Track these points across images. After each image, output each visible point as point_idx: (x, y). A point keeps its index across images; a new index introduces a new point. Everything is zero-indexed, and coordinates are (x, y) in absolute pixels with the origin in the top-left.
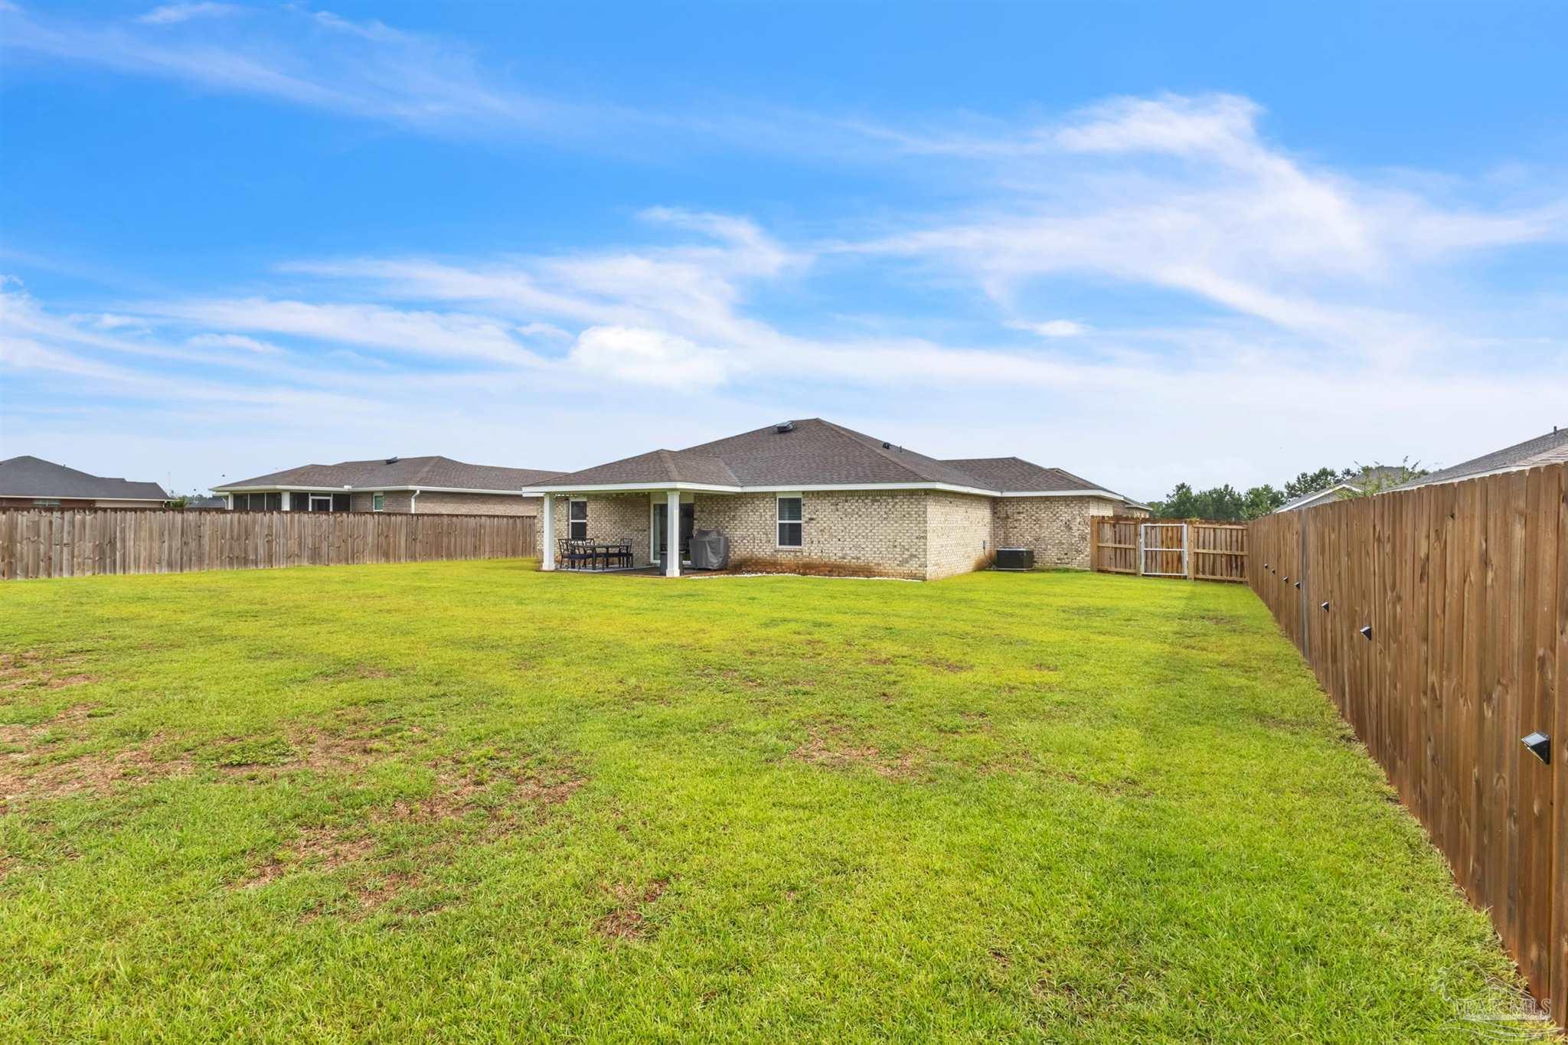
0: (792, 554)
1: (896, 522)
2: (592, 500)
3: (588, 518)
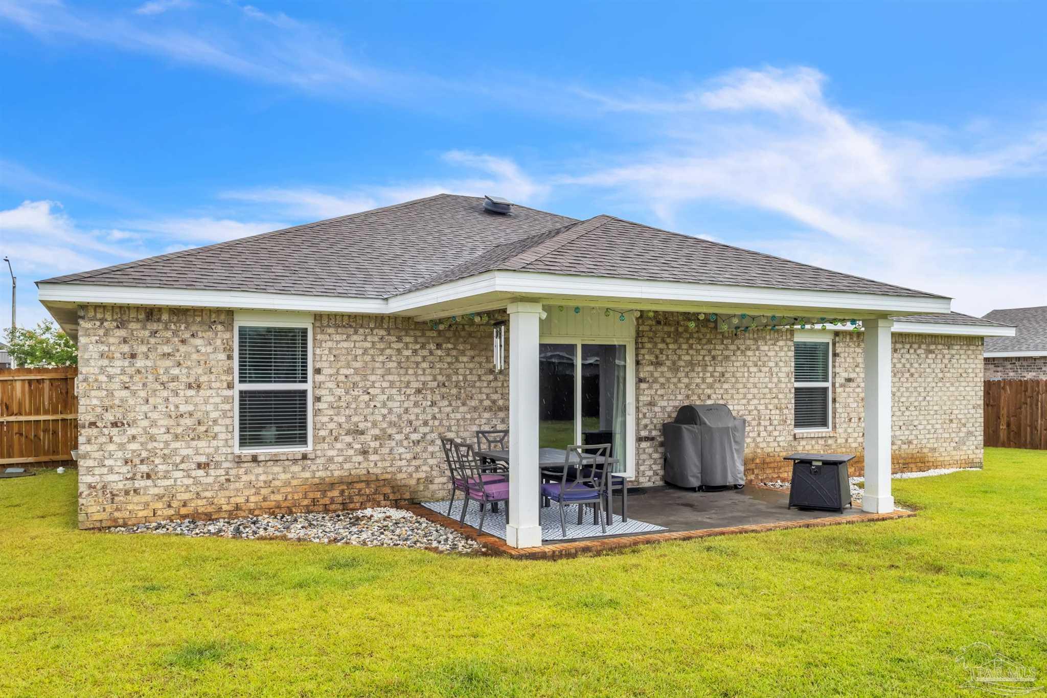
0: (821, 442)
1: (952, 385)
2: (337, 326)
3: (319, 378)
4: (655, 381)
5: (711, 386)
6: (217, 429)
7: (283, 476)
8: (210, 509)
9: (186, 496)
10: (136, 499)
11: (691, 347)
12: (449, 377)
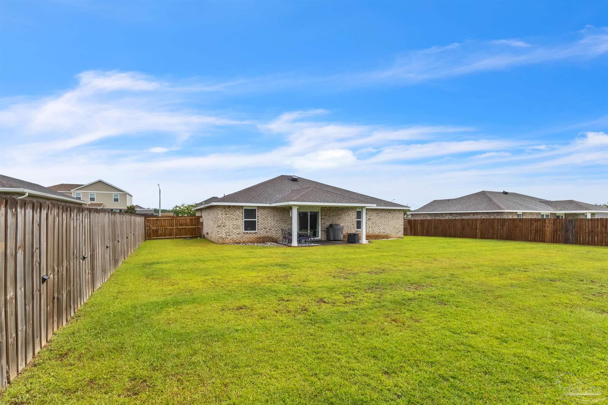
1: (395, 220)
2: (262, 209)
3: (258, 218)
4: (325, 219)
5: (337, 220)
6: (240, 227)
7: (252, 236)
8: (240, 242)
9: (235, 239)
10: (227, 239)
11: (333, 212)
12: (283, 218)
